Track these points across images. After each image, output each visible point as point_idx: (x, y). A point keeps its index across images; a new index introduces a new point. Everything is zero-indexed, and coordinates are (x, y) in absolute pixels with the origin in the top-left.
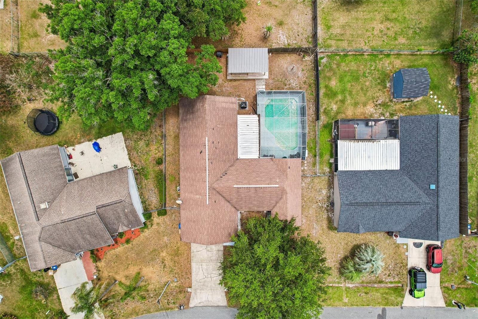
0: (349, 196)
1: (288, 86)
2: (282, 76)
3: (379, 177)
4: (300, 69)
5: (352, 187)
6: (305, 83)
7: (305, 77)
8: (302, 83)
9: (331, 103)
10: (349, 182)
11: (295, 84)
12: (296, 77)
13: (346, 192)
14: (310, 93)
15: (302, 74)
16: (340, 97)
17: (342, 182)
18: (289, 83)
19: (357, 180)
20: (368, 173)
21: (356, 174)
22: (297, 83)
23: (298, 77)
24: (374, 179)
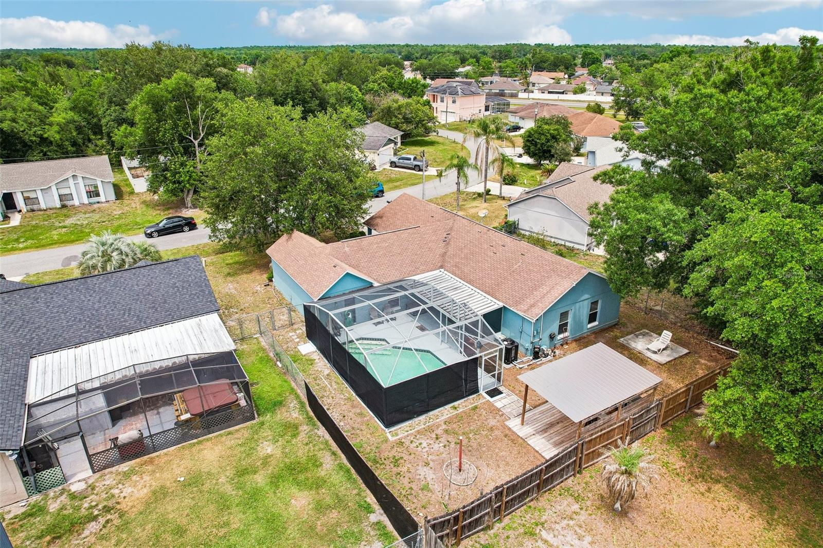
0: (183, 270)
1: (439, 431)
2: (475, 445)
3: (103, 323)
4: (437, 487)
5: (177, 287)
6: (396, 462)
7: (407, 475)
8: (403, 455)
9: (285, 455)
10: (185, 294)
11: (424, 445)
12: (433, 461)
13: (190, 276)
14: (365, 445)
15: (422, 477)
16: (260, 479)
17: (203, 291)
18: (442, 440)
19: (165, 302)
20: (135, 322)
21: (170, 315)
22: (419, 448)
23: (427, 464)
24: (119, 315)
